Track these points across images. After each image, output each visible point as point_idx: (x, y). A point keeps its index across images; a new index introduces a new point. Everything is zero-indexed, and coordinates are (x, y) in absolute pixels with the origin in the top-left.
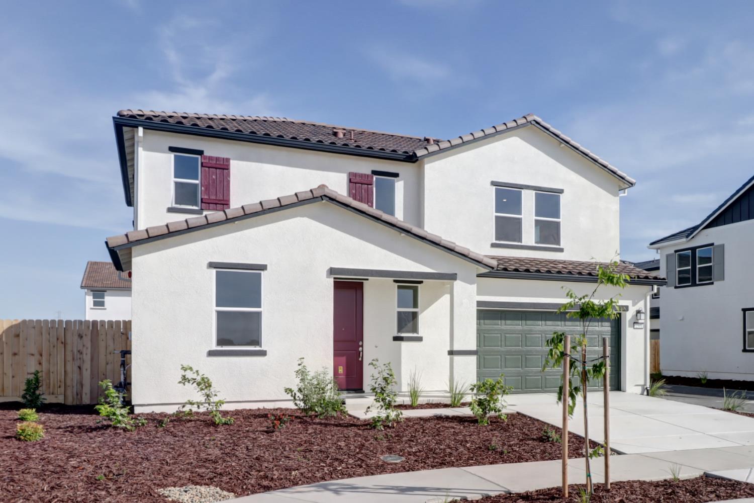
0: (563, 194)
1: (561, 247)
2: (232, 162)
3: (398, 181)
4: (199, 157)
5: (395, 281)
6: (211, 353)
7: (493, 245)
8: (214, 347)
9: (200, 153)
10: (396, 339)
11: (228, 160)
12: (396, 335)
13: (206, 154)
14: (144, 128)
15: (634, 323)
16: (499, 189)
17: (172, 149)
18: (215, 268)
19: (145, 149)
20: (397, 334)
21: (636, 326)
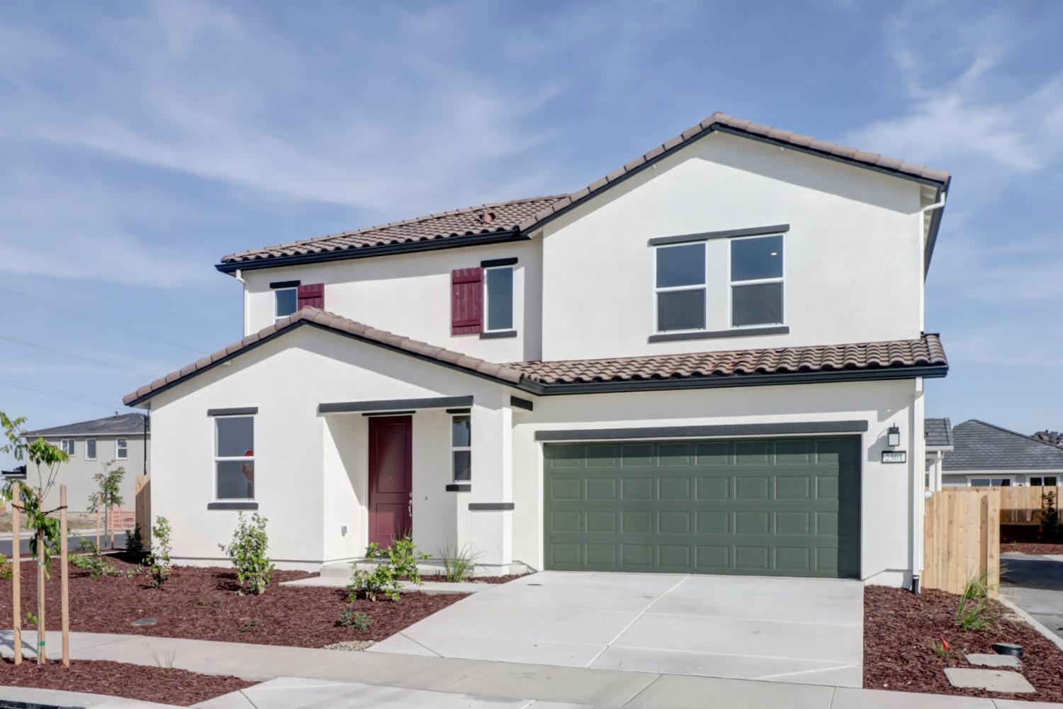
0: (788, 233)
1: (784, 325)
2: (326, 288)
3: (517, 269)
4: (296, 288)
5: (449, 411)
6: (212, 507)
7: (653, 340)
8: (214, 500)
9: (297, 283)
10: (451, 488)
11: (321, 286)
12: (451, 482)
13: (303, 283)
14: (242, 270)
15: (884, 452)
16: (663, 249)
17: (273, 286)
18: (214, 415)
19: (250, 292)
20: (453, 481)
21: (886, 458)
